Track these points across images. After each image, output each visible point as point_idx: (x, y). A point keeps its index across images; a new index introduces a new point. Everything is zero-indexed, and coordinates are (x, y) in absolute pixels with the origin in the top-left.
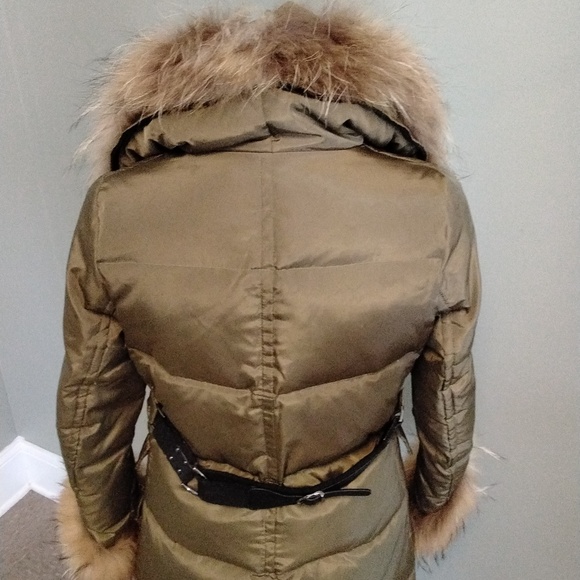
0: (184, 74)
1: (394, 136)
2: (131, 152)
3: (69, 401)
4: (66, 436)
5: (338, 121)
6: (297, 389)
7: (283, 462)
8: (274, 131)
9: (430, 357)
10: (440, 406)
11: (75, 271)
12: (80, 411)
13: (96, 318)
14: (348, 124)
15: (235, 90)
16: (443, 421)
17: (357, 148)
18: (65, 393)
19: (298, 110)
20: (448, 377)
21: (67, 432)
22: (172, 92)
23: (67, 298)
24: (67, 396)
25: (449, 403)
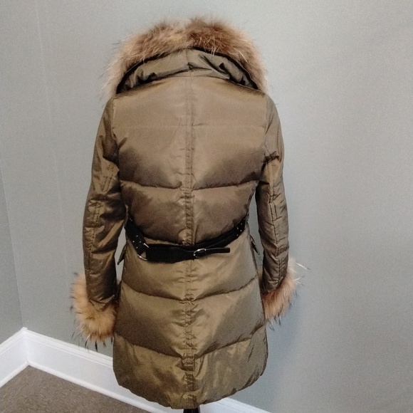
0: (154, 42)
1: (243, 78)
2: (127, 86)
3: (92, 209)
4: (87, 232)
5: (218, 64)
6: (201, 188)
7: (195, 230)
8: (192, 67)
9: (264, 187)
10: (270, 213)
11: (101, 137)
12: (96, 216)
13: (108, 162)
14: (222, 66)
15: (176, 48)
16: (272, 223)
17: (227, 80)
18: (90, 204)
19: (202, 58)
20: (272, 194)
21: (88, 229)
22: (149, 50)
23: (95, 147)
24: (91, 206)
25: (273, 210)
